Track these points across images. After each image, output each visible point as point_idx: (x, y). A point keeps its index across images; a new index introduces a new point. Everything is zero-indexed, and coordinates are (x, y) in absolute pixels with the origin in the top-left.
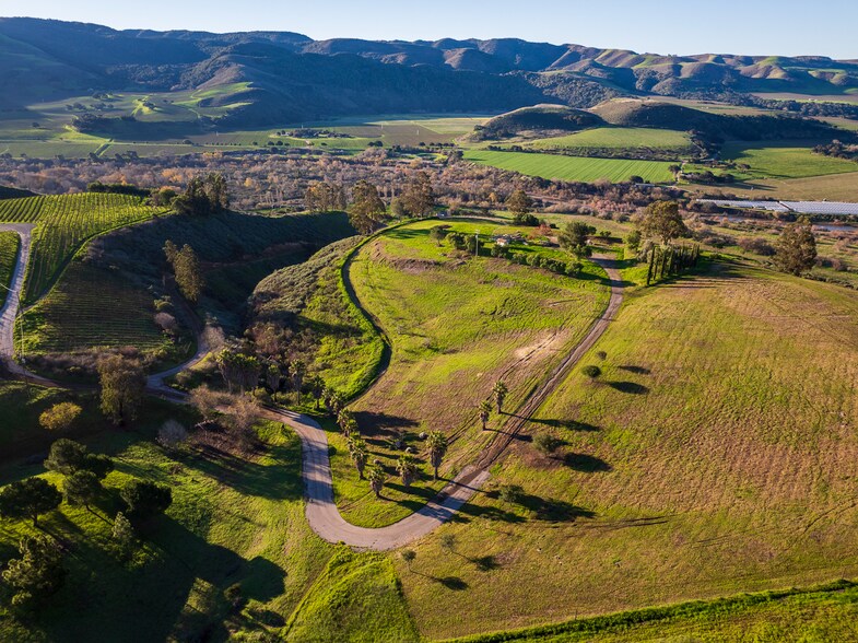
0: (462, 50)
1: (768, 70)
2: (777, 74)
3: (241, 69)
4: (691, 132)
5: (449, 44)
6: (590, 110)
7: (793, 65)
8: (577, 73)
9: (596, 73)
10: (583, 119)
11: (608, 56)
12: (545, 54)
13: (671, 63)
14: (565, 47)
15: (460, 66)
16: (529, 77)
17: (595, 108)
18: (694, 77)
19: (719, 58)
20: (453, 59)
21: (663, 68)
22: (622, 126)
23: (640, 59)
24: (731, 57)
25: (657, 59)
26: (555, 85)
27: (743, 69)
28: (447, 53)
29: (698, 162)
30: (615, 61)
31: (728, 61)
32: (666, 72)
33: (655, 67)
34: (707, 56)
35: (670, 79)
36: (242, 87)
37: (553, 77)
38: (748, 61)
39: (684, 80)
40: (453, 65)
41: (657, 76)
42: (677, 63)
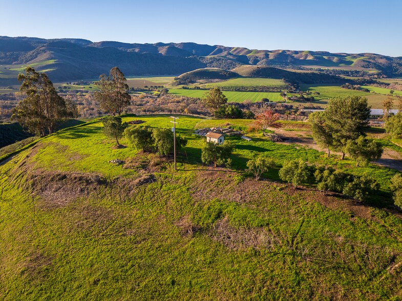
0: (167, 47)
1: (306, 56)
2: (310, 58)
3: (52, 53)
4: (283, 79)
5: (161, 44)
6: (231, 71)
7: (315, 54)
8: (222, 57)
9: (231, 57)
10: (229, 74)
11: (235, 50)
12: (206, 49)
13: (264, 53)
14: (215, 47)
15: (166, 54)
16: (200, 58)
17: (234, 70)
18: (275, 59)
19: (284, 51)
20: (163, 51)
21: (261, 55)
22: (249, 77)
23: (250, 51)
24: (289, 51)
25: (257, 52)
26: (212, 62)
27: (296, 56)
28: (159, 48)
29: (292, 92)
30: (239, 52)
31: (288, 53)
32: (262, 57)
33: (257, 55)
34: (279, 50)
35: (264, 60)
36: (51, 62)
37: (211, 58)
38: (296, 52)
39: (271, 60)
40: (163, 53)
41: (259, 59)
42: (267, 53)
